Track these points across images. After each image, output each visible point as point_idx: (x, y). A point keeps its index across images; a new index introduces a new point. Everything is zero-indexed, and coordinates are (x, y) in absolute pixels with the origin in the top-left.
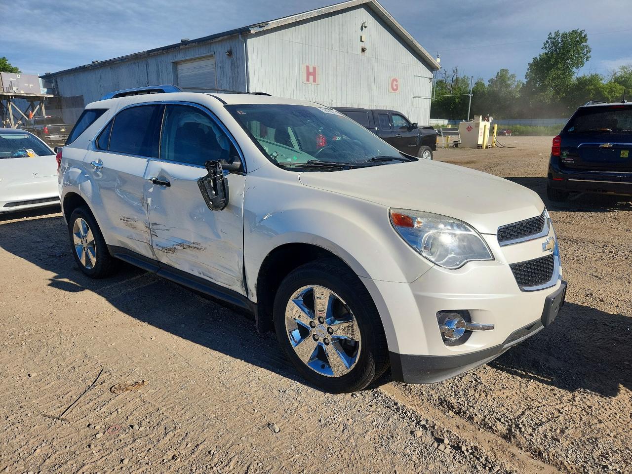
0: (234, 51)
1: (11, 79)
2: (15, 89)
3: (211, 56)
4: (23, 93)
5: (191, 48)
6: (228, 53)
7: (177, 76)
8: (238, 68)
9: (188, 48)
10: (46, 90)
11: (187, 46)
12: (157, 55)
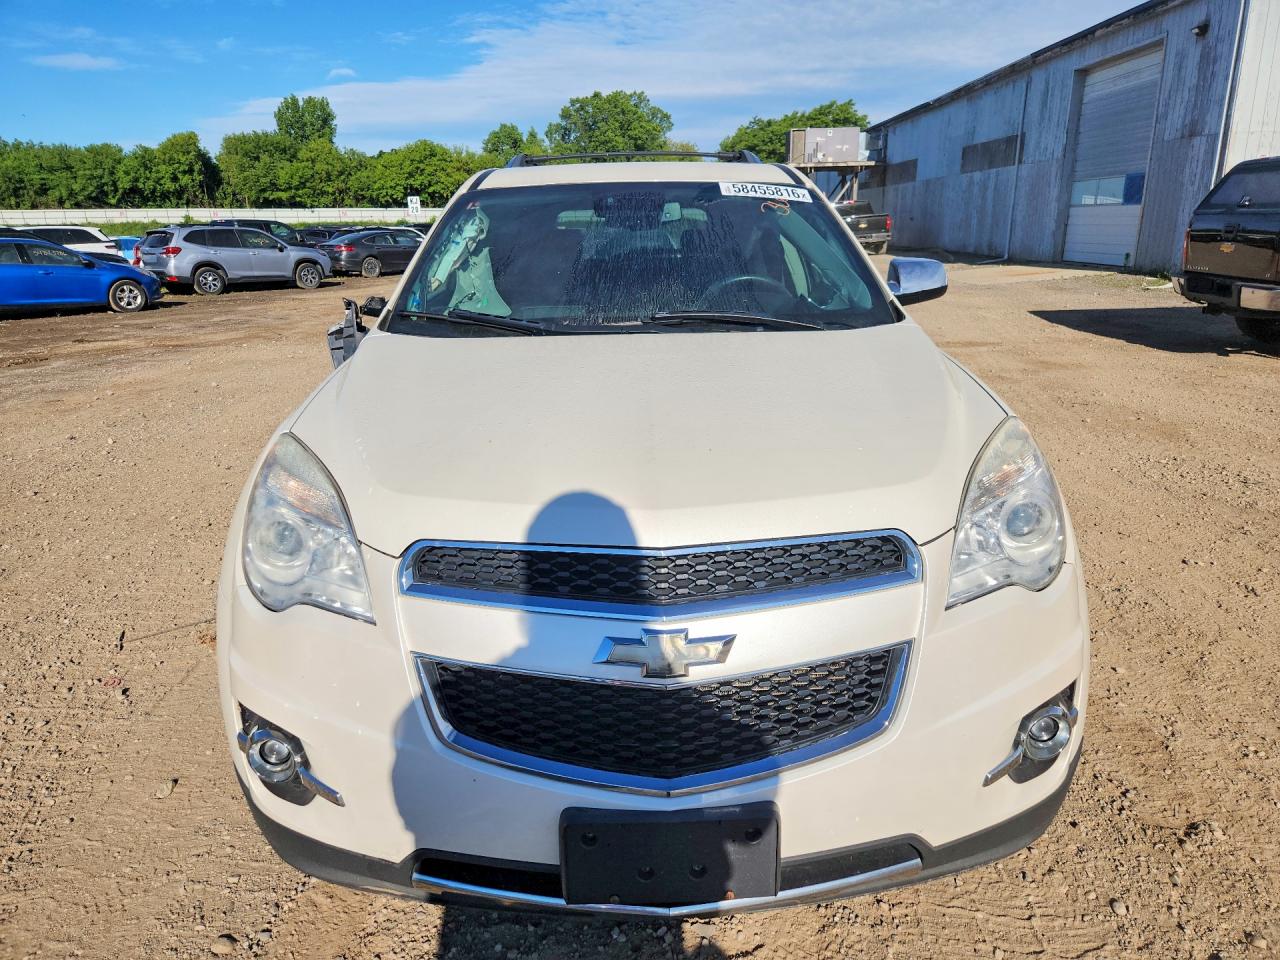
0: (1214, 23)
1: (819, 139)
2: (820, 156)
3: (1158, 44)
4: (830, 161)
5: (1119, 30)
6: (1197, 30)
7: (1082, 100)
8: (1215, 63)
9: (1113, 33)
10: (867, 153)
11: (1109, 29)
12: (1050, 59)
